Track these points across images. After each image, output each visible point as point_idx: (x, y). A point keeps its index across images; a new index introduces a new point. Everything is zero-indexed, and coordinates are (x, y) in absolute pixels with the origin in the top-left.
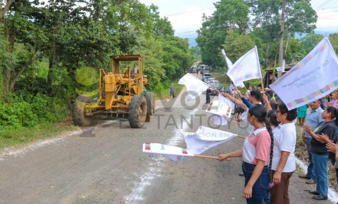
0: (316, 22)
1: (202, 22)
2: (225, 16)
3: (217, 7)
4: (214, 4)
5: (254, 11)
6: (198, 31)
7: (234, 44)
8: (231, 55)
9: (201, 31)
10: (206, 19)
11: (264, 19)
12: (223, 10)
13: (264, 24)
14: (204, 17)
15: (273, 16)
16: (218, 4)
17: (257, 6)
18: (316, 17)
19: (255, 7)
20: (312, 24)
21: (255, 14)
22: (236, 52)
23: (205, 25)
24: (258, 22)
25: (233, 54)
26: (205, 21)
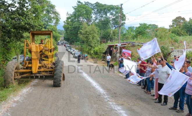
0: (125, 21)
1: (67, 17)
2: (80, 14)
3: (75, 9)
4: (73, 7)
5: (94, 13)
6: (64, 22)
7: (87, 30)
8: (85, 36)
9: (66, 22)
10: (69, 15)
11: (100, 17)
12: (79, 11)
13: (100, 20)
14: (67, 14)
15: (104, 16)
16: (75, 7)
17: (96, 10)
18: (125, 18)
19: (95, 11)
20: (123, 21)
21: (95, 14)
22: (88, 35)
23: (68, 18)
24: (96, 19)
25: (86, 35)
26: (68, 16)
